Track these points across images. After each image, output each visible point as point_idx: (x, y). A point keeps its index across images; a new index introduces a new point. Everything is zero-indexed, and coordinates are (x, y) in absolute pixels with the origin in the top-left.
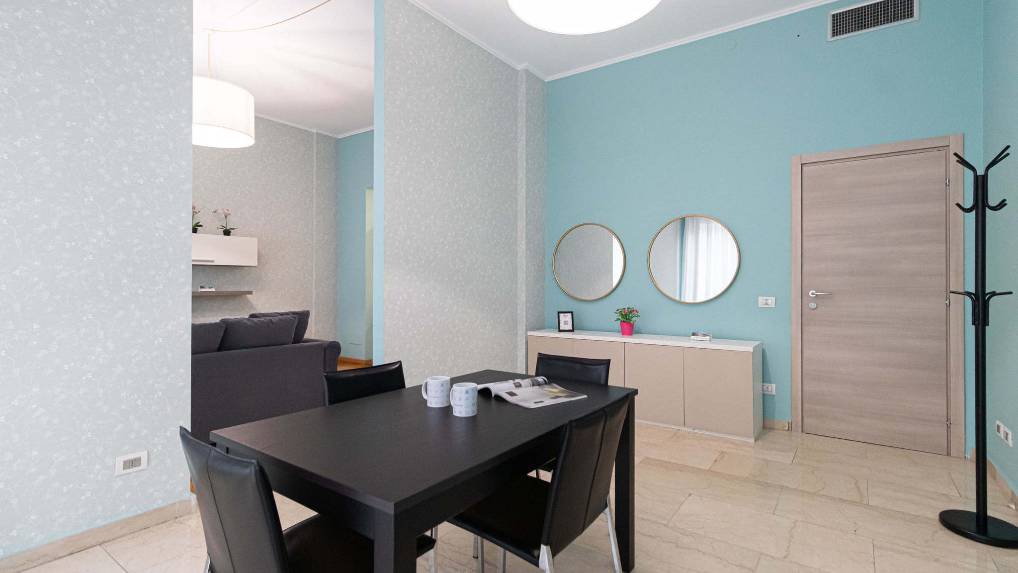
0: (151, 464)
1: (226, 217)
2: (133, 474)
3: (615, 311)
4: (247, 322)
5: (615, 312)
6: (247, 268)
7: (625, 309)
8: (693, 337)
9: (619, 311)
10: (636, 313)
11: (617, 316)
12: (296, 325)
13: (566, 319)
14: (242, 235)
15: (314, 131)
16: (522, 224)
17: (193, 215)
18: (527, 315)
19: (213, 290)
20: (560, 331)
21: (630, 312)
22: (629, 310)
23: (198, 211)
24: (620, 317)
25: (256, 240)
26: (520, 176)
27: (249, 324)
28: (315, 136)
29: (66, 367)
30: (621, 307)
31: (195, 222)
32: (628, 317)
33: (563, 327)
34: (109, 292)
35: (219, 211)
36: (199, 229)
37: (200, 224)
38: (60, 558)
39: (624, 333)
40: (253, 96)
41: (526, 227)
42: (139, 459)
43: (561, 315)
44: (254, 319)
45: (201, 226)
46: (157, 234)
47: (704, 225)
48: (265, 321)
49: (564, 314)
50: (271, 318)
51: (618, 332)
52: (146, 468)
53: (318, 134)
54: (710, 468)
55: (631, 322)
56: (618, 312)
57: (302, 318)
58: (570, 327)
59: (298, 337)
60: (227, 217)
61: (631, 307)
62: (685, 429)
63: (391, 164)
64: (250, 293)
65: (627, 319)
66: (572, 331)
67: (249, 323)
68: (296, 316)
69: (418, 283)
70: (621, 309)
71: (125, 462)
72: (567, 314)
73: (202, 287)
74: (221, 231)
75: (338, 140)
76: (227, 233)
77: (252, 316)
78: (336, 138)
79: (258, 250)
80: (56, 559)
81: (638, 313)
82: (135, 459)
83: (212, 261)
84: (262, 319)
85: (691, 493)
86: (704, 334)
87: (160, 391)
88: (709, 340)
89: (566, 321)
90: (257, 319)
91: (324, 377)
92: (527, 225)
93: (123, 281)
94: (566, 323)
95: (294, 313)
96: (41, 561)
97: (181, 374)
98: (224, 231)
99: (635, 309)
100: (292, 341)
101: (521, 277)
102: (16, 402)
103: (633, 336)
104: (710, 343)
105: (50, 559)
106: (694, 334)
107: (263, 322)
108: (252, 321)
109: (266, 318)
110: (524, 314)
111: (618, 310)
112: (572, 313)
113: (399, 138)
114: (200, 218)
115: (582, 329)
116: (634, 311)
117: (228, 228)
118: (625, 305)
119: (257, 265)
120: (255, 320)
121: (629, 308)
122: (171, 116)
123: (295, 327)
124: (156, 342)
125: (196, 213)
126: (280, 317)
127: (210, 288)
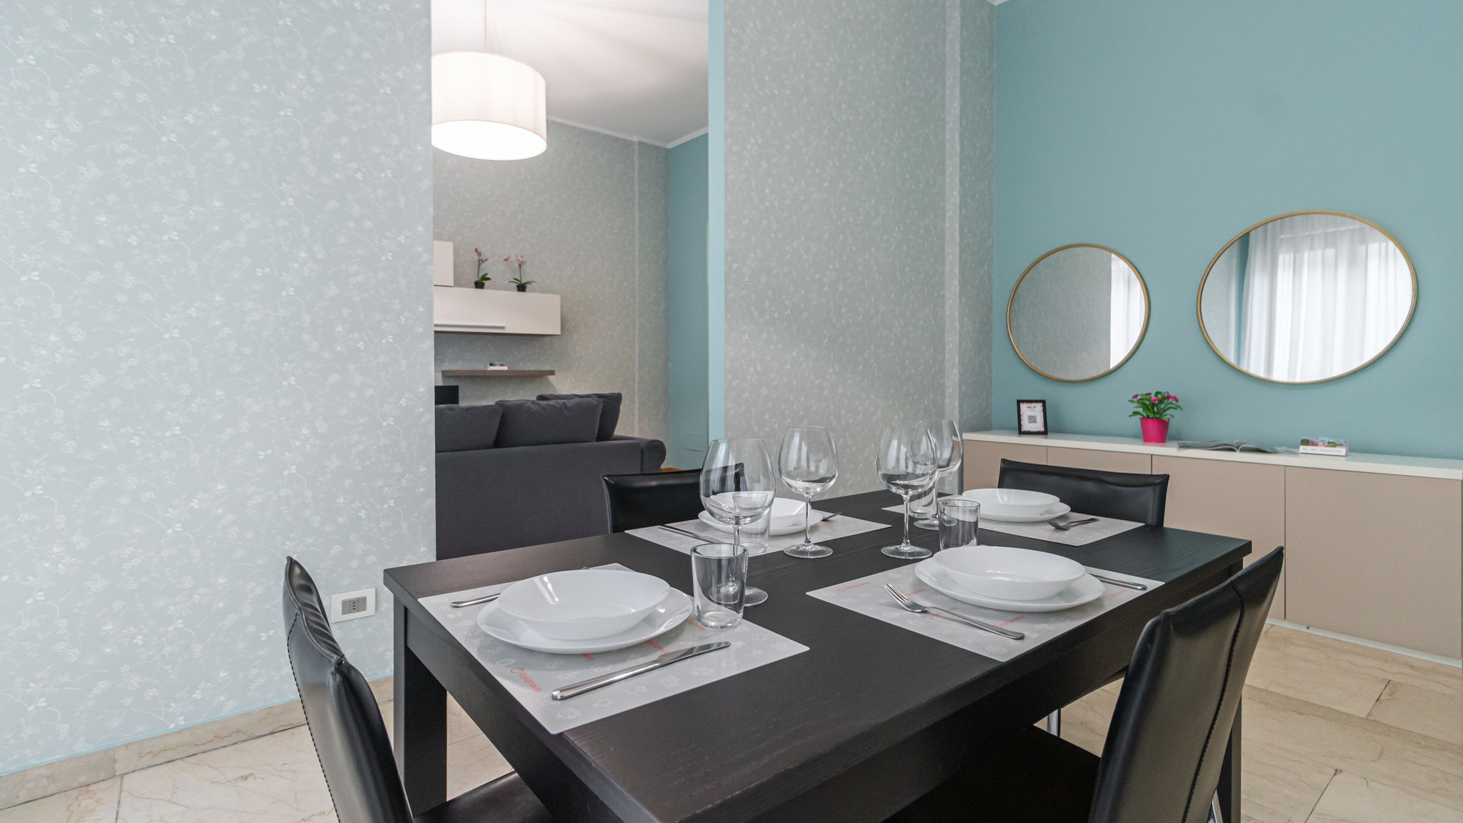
0: (381, 608)
1: (520, 266)
2: (357, 621)
3: (1131, 398)
4: (532, 406)
5: (1130, 401)
6: (547, 338)
7: (1150, 394)
8: (1302, 449)
9: (1139, 397)
10: (1174, 402)
11: (1134, 407)
12: (600, 412)
13: (1032, 415)
14: (542, 291)
15: (635, 139)
16: (952, 253)
17: (479, 265)
18: (961, 405)
19: (505, 368)
20: (1021, 433)
21: (1161, 401)
22: (1160, 396)
23: (485, 259)
24: (1140, 410)
25: (557, 298)
26: (949, 170)
27: (533, 410)
28: (636, 147)
29: (262, 455)
30: (1142, 391)
31: (481, 275)
32: (1155, 409)
33: (1027, 426)
34: (318, 345)
35: (512, 259)
36: (486, 283)
37: (487, 276)
38: (258, 737)
39: (1147, 439)
40: (544, 76)
41: (960, 257)
42: (364, 600)
43: (1024, 407)
44: (540, 402)
45: (489, 279)
46: (383, 258)
47: (1287, 256)
48: (557, 405)
49: (1029, 405)
50: (565, 401)
51: (1135, 437)
52: (374, 613)
53: (640, 143)
54: (1369, 715)
55: (1165, 418)
56: (1136, 400)
57: (609, 406)
58: (1039, 426)
59: (605, 432)
60: (522, 267)
61: (1163, 391)
62: (1286, 625)
63: (735, 149)
64: (552, 373)
65: (1154, 413)
66: (1044, 433)
67: (535, 408)
68: (601, 400)
69: (780, 346)
70: (1142, 395)
71: (344, 603)
72: (1033, 405)
73: (491, 365)
74: (514, 285)
75: (668, 151)
76: (522, 288)
77: (541, 398)
78: (665, 149)
79: (561, 313)
80: (252, 739)
81: (1177, 401)
82: (358, 600)
83: (502, 328)
84: (552, 402)
85: (1340, 767)
86: (1329, 443)
87: (391, 499)
88: (1344, 454)
89: (1033, 417)
90: (546, 402)
91: (604, 483)
92: (961, 251)
93: (337, 329)
94: (1032, 419)
95: (600, 396)
96: (233, 739)
97: (420, 475)
98: (518, 286)
99: (1172, 394)
100: (596, 437)
101: (952, 342)
102: (195, 504)
103: (1167, 443)
104: (1346, 460)
105: (246, 738)
106: (1306, 442)
107: (553, 406)
108: (539, 404)
109: (558, 401)
110: (957, 403)
111: (1136, 396)
112: (1043, 402)
113: (747, 106)
114: (488, 268)
115: (1061, 431)
116: (1169, 397)
117: (523, 282)
118: (1151, 387)
119: (558, 332)
120: (543, 403)
121: (1157, 393)
122: (400, 74)
123: (599, 417)
124: (385, 424)
125: (483, 262)
126: (578, 400)
127: (502, 365)
